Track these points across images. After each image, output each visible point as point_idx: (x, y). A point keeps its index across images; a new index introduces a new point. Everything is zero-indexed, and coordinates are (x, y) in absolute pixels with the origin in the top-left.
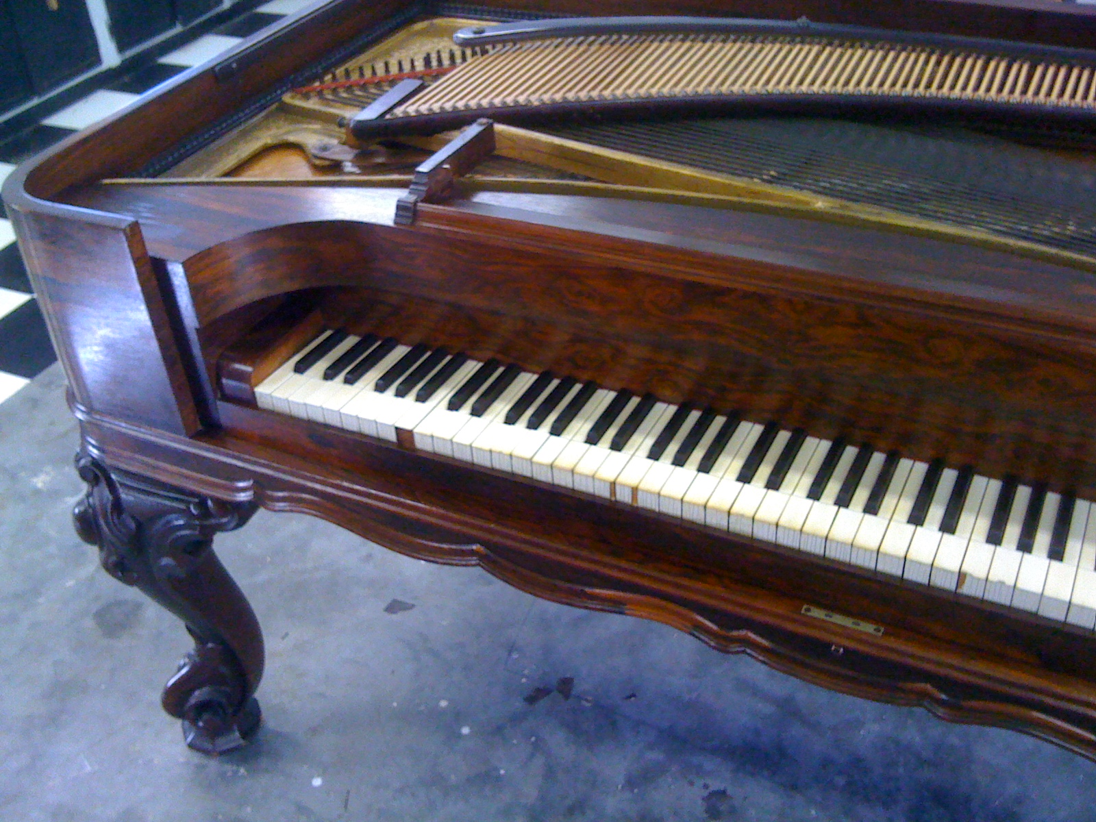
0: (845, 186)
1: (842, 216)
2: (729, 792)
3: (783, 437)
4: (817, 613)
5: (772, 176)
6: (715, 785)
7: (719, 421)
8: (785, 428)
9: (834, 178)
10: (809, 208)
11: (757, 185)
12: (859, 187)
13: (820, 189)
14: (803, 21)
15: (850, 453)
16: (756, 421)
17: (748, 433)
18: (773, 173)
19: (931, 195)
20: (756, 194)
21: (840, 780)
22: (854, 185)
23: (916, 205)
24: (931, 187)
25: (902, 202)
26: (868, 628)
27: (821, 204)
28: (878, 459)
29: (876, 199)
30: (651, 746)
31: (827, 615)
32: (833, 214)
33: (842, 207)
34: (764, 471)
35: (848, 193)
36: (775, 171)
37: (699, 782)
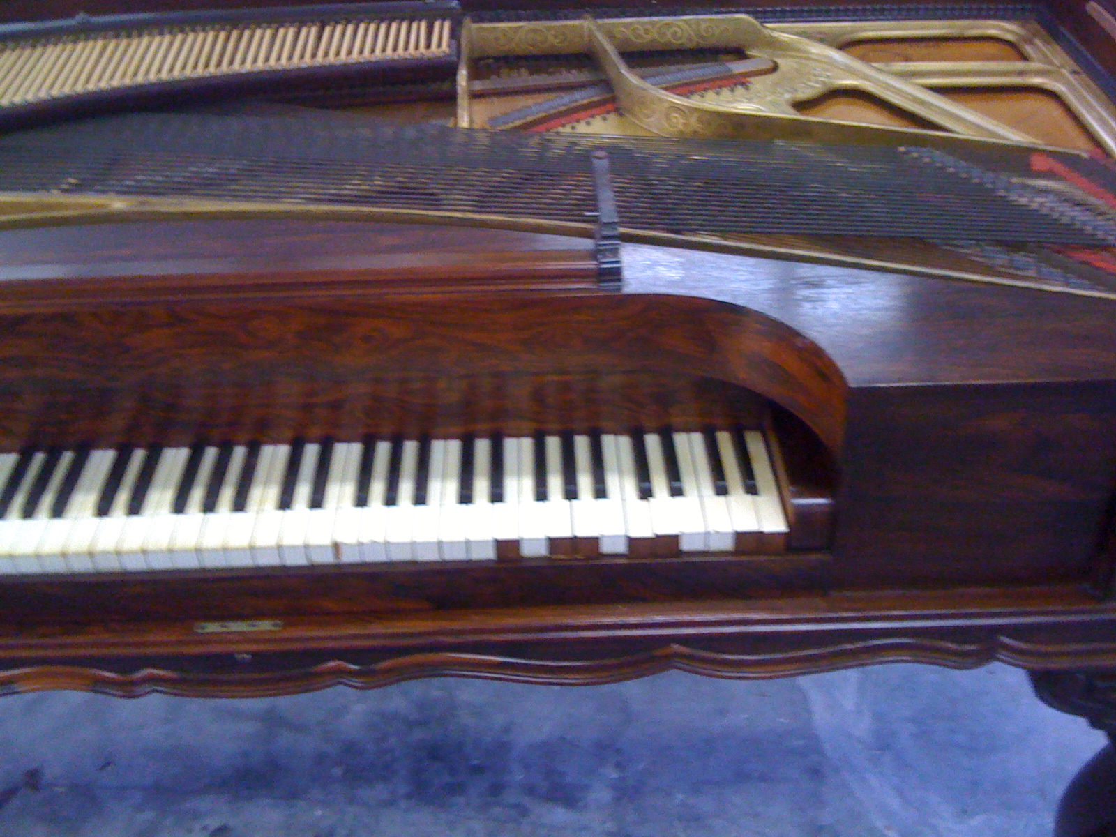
0: (151, 181)
1: (141, 213)
2: (231, 823)
3: (139, 456)
4: (212, 627)
5: (72, 185)
6: (214, 823)
7: (67, 458)
8: (140, 446)
9: (138, 175)
10: (105, 211)
11: (55, 197)
12: (164, 179)
13: (125, 189)
14: (81, 17)
15: (211, 454)
16: (107, 447)
17: (101, 461)
18: (72, 181)
19: (239, 175)
20: (50, 207)
21: (337, 771)
22: (161, 179)
23: (224, 187)
24: (237, 167)
25: (207, 187)
26: (265, 625)
27: (118, 204)
28: (239, 453)
29: (183, 189)
30: (139, 808)
31: (222, 626)
32: (134, 213)
33: (142, 203)
34: (123, 497)
35: (154, 188)
36: (74, 178)
37: (197, 826)
